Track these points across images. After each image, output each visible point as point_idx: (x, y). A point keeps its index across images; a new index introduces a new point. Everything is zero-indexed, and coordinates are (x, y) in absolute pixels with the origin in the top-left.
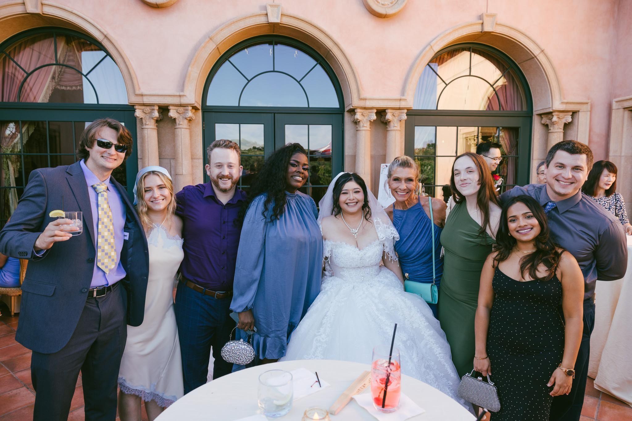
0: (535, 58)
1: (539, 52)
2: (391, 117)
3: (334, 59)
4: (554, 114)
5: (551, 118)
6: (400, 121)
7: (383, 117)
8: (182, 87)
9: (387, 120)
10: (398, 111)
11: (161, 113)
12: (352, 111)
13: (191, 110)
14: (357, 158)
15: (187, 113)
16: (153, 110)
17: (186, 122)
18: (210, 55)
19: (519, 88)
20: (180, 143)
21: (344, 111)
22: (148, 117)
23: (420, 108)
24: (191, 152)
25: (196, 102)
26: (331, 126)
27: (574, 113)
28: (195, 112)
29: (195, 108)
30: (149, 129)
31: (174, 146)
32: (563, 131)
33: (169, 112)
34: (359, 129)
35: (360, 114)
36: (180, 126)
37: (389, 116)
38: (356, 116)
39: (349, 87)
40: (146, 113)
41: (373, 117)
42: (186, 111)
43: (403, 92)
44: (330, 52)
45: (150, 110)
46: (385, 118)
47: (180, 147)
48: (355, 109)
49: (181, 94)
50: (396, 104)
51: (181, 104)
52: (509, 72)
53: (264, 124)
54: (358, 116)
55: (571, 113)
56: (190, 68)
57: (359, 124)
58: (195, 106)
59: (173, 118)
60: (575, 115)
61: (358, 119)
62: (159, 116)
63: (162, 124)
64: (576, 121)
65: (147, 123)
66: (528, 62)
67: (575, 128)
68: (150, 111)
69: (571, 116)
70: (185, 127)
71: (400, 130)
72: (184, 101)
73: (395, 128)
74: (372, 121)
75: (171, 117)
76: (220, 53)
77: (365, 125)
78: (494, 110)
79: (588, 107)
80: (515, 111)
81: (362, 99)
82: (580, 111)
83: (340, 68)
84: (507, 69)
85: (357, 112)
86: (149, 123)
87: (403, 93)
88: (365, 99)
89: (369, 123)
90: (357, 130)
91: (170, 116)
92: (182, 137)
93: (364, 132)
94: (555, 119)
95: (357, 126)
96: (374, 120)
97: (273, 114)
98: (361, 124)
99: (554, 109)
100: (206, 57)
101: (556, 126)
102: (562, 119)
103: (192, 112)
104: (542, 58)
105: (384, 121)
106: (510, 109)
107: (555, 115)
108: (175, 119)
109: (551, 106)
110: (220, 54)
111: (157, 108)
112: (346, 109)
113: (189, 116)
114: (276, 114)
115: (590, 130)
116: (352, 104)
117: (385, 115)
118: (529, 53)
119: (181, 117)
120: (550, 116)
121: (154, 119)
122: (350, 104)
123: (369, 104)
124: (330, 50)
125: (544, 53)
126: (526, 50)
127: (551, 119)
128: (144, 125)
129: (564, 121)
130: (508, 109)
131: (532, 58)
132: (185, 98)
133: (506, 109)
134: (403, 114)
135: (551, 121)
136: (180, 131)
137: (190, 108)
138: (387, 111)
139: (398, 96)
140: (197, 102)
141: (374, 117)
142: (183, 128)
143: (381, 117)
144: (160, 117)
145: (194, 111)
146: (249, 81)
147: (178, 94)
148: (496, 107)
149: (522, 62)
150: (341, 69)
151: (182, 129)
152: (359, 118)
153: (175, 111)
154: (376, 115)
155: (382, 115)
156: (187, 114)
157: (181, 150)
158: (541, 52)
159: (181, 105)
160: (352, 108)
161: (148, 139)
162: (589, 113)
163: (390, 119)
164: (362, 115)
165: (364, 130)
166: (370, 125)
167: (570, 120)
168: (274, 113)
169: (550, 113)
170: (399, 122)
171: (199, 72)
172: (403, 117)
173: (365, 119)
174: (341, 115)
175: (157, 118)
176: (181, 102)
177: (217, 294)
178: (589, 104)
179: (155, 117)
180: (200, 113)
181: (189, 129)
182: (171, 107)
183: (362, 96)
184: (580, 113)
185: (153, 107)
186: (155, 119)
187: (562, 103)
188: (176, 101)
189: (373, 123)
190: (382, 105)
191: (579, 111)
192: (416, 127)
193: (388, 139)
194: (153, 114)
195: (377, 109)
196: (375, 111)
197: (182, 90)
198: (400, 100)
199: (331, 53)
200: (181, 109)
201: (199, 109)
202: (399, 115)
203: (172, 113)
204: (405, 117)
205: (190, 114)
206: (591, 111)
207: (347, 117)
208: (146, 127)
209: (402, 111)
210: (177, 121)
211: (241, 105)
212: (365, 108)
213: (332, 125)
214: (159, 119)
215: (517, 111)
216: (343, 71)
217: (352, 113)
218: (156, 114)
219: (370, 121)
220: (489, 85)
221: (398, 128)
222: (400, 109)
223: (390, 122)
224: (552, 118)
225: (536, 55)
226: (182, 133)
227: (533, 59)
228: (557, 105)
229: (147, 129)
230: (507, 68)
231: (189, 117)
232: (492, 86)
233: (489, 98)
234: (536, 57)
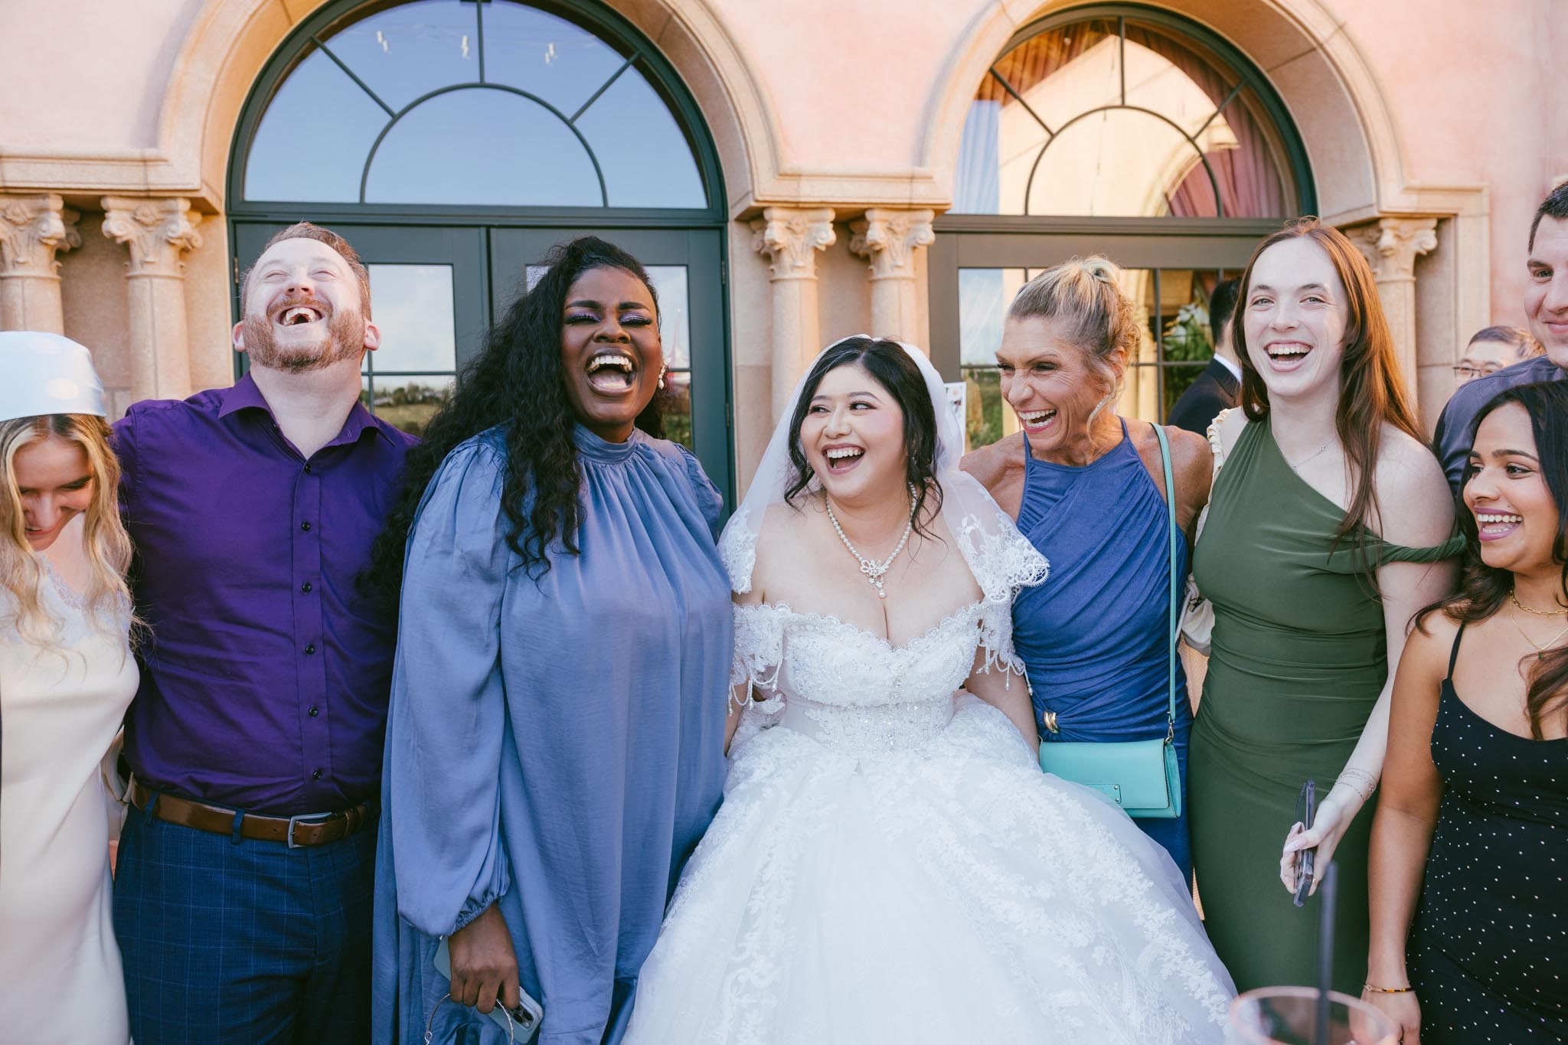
0: (1320, 51)
1: (1332, 30)
2: (883, 235)
3: (690, 43)
4: (1383, 224)
5: (1374, 239)
6: (914, 248)
7: (855, 238)
8: (152, 127)
9: (872, 245)
10: (906, 216)
11: (76, 224)
12: (755, 218)
13: (187, 213)
14: (775, 373)
15: (172, 222)
16: (44, 210)
17: (169, 254)
18: (255, 19)
19: (1271, 147)
20: (150, 332)
21: (727, 221)
22: (22, 238)
23: (972, 211)
24: (192, 365)
25: (203, 181)
26: (682, 271)
27: (1442, 222)
28: (203, 222)
29: (201, 207)
30: (28, 282)
31: (127, 343)
32: (1414, 279)
33: (104, 218)
34: (778, 276)
35: (783, 225)
36: (148, 270)
37: (876, 233)
38: (768, 232)
39: (741, 137)
40: (15, 224)
41: (824, 235)
42: (170, 217)
43: (920, 154)
44: (675, 18)
45: (33, 210)
46: (862, 241)
47: (150, 343)
48: (764, 209)
49: (150, 152)
50: (900, 194)
51: (149, 191)
52: (1238, 98)
53: (452, 265)
54: (775, 232)
55: (1433, 223)
56: (179, 65)
57: (778, 260)
58: (203, 200)
59: (119, 241)
60: (1445, 227)
61: (773, 243)
62: (68, 235)
63: (77, 265)
64: (1449, 246)
65: (21, 260)
66: (1299, 63)
67: (1445, 267)
68: (30, 215)
69: (1434, 232)
70: (164, 272)
71: (914, 280)
72: (160, 178)
73: (897, 273)
74: (823, 248)
75: (114, 238)
76: (288, 16)
77: (800, 263)
78: (1201, 214)
79: (1484, 200)
80: (1261, 220)
81: (786, 175)
82: (1461, 213)
83: (710, 71)
84: (1231, 90)
85: (772, 219)
86: (30, 259)
87: (920, 157)
88: (797, 176)
89: (811, 257)
90: (772, 282)
91: (109, 232)
92: (156, 309)
93: (796, 286)
94: (1387, 240)
95: (772, 267)
96: (828, 247)
97: (483, 230)
98: (786, 259)
99: (1384, 208)
100: (239, 28)
101: (1391, 264)
102: (1407, 239)
103: (190, 221)
104: (1338, 49)
105: (861, 252)
106: (1248, 213)
107: (1387, 227)
108: (126, 246)
109: (1374, 201)
110: (291, 24)
111: (58, 204)
112: (734, 213)
113: (179, 233)
114: (493, 231)
115: (1493, 274)
116: (753, 191)
117: (864, 232)
118: (1301, 34)
119: (150, 239)
120: (1371, 232)
121: (46, 244)
122: (747, 194)
123: (809, 192)
124: (674, 10)
125: (1346, 34)
126: (1291, 25)
127: (1374, 243)
128: (10, 266)
129: (1413, 247)
130: (1242, 214)
131: (1309, 49)
132: (162, 168)
133: (1235, 211)
134: (922, 226)
135: (1376, 248)
136: (148, 287)
137: (184, 205)
138: (869, 215)
139: (904, 167)
140: (207, 185)
141: (828, 236)
142: (157, 276)
143: (850, 239)
144: (72, 239)
145: (198, 217)
146: (395, 118)
147: (136, 153)
148: (1206, 208)
149: (1278, 66)
150: (713, 78)
151: (156, 281)
152: (778, 240)
153: (127, 215)
154: (834, 229)
155: (852, 233)
156: (173, 227)
157: (150, 355)
158: (1336, 31)
159: (148, 196)
160: (754, 204)
161: (24, 316)
162: (1485, 220)
163: (880, 241)
164: (789, 228)
165: (797, 279)
166: (816, 262)
167: (1431, 243)
168: (489, 227)
169: (1373, 223)
170: (910, 251)
171: (213, 77)
172: (923, 235)
173: (798, 245)
174: (717, 233)
175: (60, 240)
176: (147, 184)
177: (296, 826)
178: (1486, 193)
179: (50, 238)
180: (220, 227)
181: (182, 280)
182: (109, 203)
183: (787, 166)
184: (1460, 220)
185: (40, 202)
186: (52, 242)
187: (1409, 189)
188: (130, 178)
189: (823, 256)
190: (852, 194)
191: (1455, 215)
192: (961, 272)
193: (876, 310)
194: (44, 226)
195: (836, 210)
196: (831, 215)
197: (153, 142)
198: (912, 178)
199: (678, 21)
200: (150, 209)
201: (216, 213)
202: (909, 229)
203: (117, 224)
204: (928, 236)
205: (183, 225)
206: (1491, 215)
207: (736, 235)
208: (18, 272)
209: (919, 215)
210: (136, 252)
211: (368, 199)
212: (798, 206)
213: (687, 266)
214: (68, 247)
215: (1270, 220)
216: (720, 82)
217: (754, 225)
218: (55, 226)
219: (816, 249)
220: (1182, 138)
221: (908, 272)
222: (910, 208)
223: (879, 252)
224: (1379, 239)
225: (1321, 39)
226: (155, 294)
227: (1313, 53)
228: (1393, 198)
229: (19, 282)
230: (1233, 84)
231: (180, 238)
232: (1191, 140)
233: (1166, 196)
234: (1321, 46)
